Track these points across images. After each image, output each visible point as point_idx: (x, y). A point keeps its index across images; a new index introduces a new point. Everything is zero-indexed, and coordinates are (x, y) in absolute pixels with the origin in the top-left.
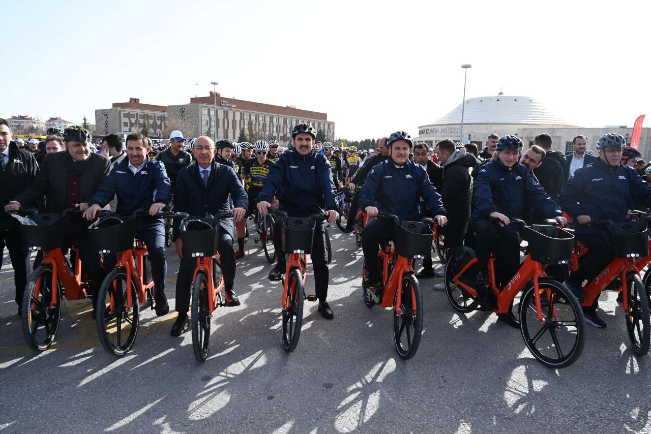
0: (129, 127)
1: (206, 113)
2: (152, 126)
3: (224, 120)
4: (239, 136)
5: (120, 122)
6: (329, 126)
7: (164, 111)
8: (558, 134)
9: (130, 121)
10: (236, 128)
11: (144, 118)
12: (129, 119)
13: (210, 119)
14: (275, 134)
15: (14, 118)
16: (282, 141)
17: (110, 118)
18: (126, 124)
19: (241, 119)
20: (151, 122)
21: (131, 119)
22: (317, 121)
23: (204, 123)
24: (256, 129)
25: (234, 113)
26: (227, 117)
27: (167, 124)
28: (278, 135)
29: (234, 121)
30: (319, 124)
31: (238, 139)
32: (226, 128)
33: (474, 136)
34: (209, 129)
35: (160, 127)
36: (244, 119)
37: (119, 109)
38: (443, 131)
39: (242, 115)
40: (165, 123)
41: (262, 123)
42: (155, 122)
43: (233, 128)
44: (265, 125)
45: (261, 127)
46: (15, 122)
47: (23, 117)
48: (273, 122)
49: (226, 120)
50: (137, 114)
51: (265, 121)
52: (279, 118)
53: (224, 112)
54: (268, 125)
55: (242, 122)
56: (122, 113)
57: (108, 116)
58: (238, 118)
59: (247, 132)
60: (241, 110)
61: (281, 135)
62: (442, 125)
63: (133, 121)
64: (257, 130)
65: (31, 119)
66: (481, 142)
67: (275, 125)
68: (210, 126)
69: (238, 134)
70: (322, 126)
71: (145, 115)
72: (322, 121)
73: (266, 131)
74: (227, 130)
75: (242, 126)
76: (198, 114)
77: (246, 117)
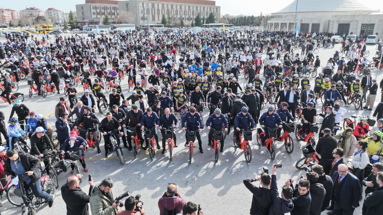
0: (96, 15)
1: (142, 6)
2: (109, 14)
3: (152, 9)
4: (162, 19)
5: (91, 12)
6: (217, 9)
7: (116, 4)
8: (357, 19)
9: (97, 11)
10: (159, 14)
11: (105, 9)
12: (96, 10)
13: (144, 9)
14: (183, 16)
15: (28, 9)
16: (188, 21)
17: (85, 10)
18: (94, 13)
19: (162, 8)
20: (109, 11)
21: (97, 10)
22: (209, 6)
23: (140, 12)
24: (171, 13)
25: (158, 4)
26: (154, 8)
27: (118, 12)
28: (185, 16)
29: (158, 10)
30: (210, 8)
31: (161, 21)
32: (153, 14)
33: (305, 20)
34: (144, 15)
35: (114, 14)
36: (164, 8)
37: (90, 4)
38: (285, 17)
39: (163, 5)
40: (117, 12)
41: (175, 10)
42: (111, 11)
43: (158, 14)
44: (177, 11)
45: (175, 13)
46: (28, 12)
47: (32, 8)
48: (182, 9)
49: (153, 9)
50: (100, 6)
51: (177, 9)
52: (185, 6)
53: (152, 4)
54: (179, 11)
55: (163, 10)
56: (91, 6)
57: (84, 9)
58: (160, 8)
59: (166, 16)
60: (162, 2)
61: (187, 16)
62: (285, 13)
63: (98, 11)
64: (172, 15)
65: (37, 9)
66: (309, 24)
67: (183, 11)
68: (144, 14)
69: (161, 19)
70: (212, 9)
71: (104, 7)
72: (212, 7)
73: (178, 14)
74: (154, 15)
75: (163, 13)
76: (136, 6)
77: (165, 7)
